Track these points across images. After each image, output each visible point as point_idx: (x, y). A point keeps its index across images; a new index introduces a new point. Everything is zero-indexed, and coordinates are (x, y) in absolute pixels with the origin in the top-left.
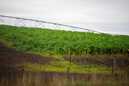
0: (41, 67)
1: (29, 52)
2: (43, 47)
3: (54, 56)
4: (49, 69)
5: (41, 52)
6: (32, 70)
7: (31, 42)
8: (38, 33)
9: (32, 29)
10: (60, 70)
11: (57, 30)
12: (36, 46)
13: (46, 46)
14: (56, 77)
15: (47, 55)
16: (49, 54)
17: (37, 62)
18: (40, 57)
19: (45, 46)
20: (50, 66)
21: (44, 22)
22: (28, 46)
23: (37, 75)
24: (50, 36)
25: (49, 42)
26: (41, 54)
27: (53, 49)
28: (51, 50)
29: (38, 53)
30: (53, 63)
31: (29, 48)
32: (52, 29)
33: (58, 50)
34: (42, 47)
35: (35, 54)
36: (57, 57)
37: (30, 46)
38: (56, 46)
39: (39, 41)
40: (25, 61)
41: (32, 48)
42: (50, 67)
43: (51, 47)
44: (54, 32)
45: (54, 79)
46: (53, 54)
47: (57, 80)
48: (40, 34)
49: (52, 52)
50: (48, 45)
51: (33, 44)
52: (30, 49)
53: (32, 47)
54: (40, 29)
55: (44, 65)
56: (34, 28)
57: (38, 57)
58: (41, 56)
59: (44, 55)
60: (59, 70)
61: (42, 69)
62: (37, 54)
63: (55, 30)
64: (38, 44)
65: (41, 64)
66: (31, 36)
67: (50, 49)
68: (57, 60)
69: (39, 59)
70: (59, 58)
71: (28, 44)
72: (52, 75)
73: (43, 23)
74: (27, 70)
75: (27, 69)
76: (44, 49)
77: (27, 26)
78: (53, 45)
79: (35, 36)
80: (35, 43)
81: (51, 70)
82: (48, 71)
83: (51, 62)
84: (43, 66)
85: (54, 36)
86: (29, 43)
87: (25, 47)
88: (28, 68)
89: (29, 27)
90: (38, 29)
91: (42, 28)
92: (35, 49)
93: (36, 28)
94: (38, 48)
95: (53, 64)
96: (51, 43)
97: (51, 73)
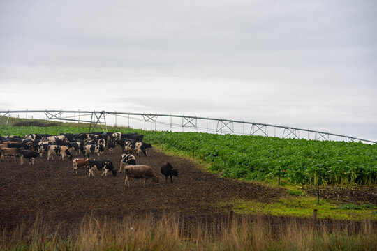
0: (264, 208)
1: (240, 179)
2: (265, 170)
3: (286, 187)
4: (278, 210)
5: (263, 179)
6: (247, 213)
7: (244, 161)
8: (255, 146)
9: (245, 138)
10: (299, 212)
11: (290, 138)
12: (252, 170)
13: (272, 168)
14: (291, 227)
15: (274, 184)
16: (277, 183)
17: (256, 197)
18: (262, 189)
19: (270, 169)
20: (279, 205)
21: (266, 125)
22: (238, 169)
23: (256, 222)
24: (278, 150)
25: (277, 160)
26: (262, 184)
27: (284, 174)
28: (281, 175)
29: (257, 182)
30: (286, 200)
32: (281, 137)
33: (294, 176)
34: (263, 171)
35: (252, 184)
36: (292, 188)
37: (241, 169)
38: (291, 169)
39: (258, 159)
40: (235, 197)
41: (246, 172)
42: (280, 208)
43: (281, 171)
44: (284, 142)
45: (289, 229)
46: (285, 183)
47: (294, 231)
48: (261, 146)
49: (282, 179)
50: (274, 167)
51: (247, 165)
52: (242, 174)
54: (260, 137)
55: (268, 203)
56: (248, 137)
57: (256, 189)
58: (264, 187)
59: (268, 185)
60: (298, 212)
61: (266, 211)
63: (287, 139)
64: (257, 164)
65: (263, 202)
66: (244, 151)
67: (278, 174)
68: (292, 194)
69: (260, 192)
70: (296, 190)
71: (239, 166)
72: (284, 222)
74: (239, 212)
75: (238, 210)
76: (269, 175)
77: (236, 134)
78: (283, 166)
79: (251, 151)
80: (251, 164)
81: (283, 212)
82: (276, 214)
83: (282, 199)
84: (268, 206)
85: (286, 150)
86: (240, 163)
87: (234, 171)
88: (240, 209)
89: (240, 135)
90: (257, 138)
91: (264, 135)
92: (252, 174)
93: (251, 137)
94: (257, 173)
95: (285, 202)
96: (280, 163)
97: (282, 218)
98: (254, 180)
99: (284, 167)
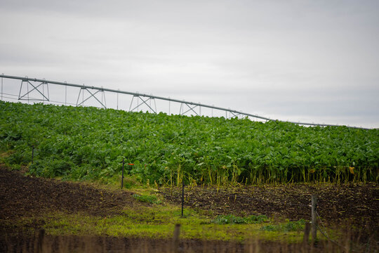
0: (96, 224)
1: (59, 178)
2: (101, 163)
3: (133, 190)
4: (119, 228)
5: (97, 177)
6: (68, 233)
7: (66, 148)
8: (85, 123)
9: (68, 111)
10: (152, 230)
11: (141, 112)
12: (79, 162)
13: (111, 160)
15: (114, 186)
16: (120, 184)
17: (84, 208)
18: (94, 193)
19: (108, 161)
20: (121, 219)
21: (102, 90)
22: (56, 161)
23: (83, 248)
24: (121, 131)
25: (119, 147)
26: (95, 185)
27: (131, 168)
28: (126, 171)
29: (87, 182)
30: (132, 210)
31: (59, 166)
32: (127, 110)
33: (146, 172)
34: (97, 165)
35: (78, 185)
36: (142, 191)
37: (61, 161)
38: (141, 161)
39: (89, 145)
40: (49, 207)
41: (68, 167)
42: (122, 224)
43: (126, 164)
44: (132, 117)
46: (132, 184)
48: (94, 124)
49: (127, 178)
50: (116, 158)
51: (71, 155)
52: (63, 169)
53: (69, 165)
54: (93, 109)
55: (104, 216)
56: (74, 109)
57: (85, 193)
58: (97, 191)
59: (104, 187)
60: (150, 230)
61: (99, 230)
62: (85, 183)
63: (137, 113)
64: (88, 153)
65: (95, 215)
66: (65, 131)
67: (121, 169)
68: (143, 201)
69: (91, 199)
70: (148, 195)
71: (57, 156)
72: (127, 246)
73: (100, 93)
74: (54, 232)
75: (53, 229)
76: (106, 170)
77: (53, 103)
79: (78, 132)
80: (78, 152)
81: (126, 231)
82: (116, 234)
83: (126, 209)
84: (103, 221)
85: (134, 130)
86: (59, 152)
87: (49, 165)
88: (56, 227)
89: (60, 105)
90: (87, 110)
91: (99, 106)
92: (78, 169)
93: (79, 109)
94: (87, 168)
95: (131, 215)
96: (124, 151)
97: (126, 240)
98: (81, 178)
99: (131, 157)
